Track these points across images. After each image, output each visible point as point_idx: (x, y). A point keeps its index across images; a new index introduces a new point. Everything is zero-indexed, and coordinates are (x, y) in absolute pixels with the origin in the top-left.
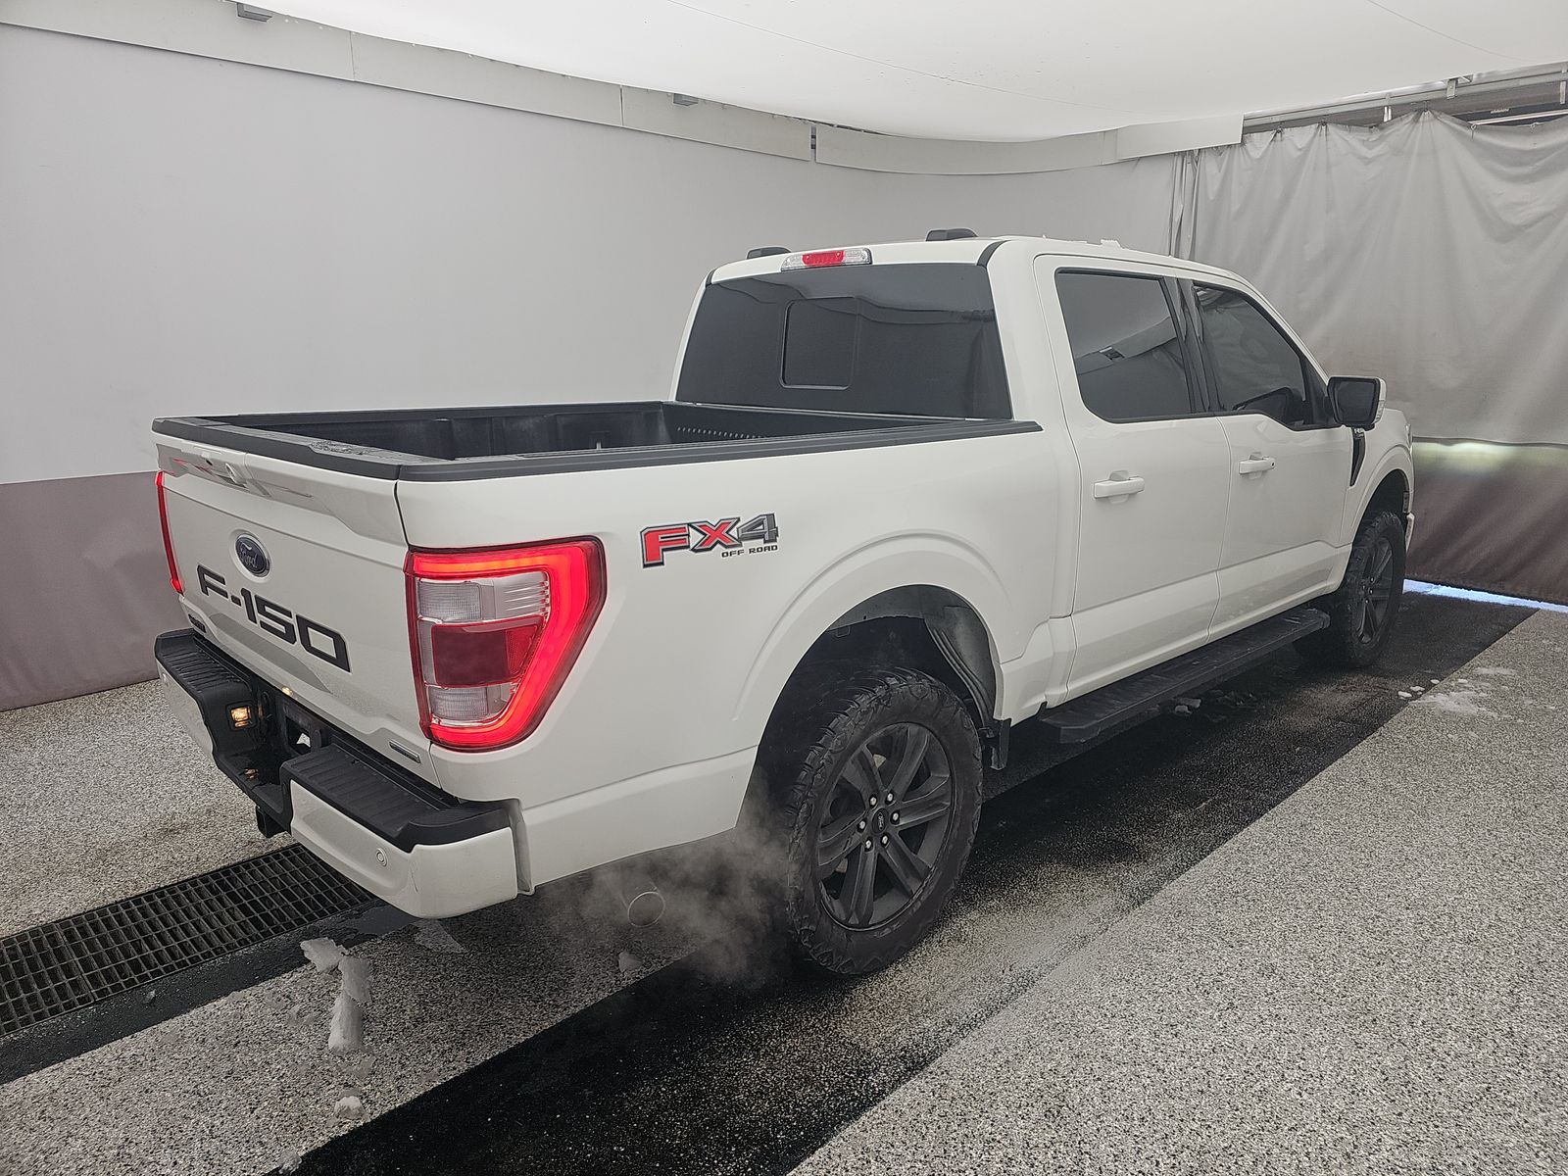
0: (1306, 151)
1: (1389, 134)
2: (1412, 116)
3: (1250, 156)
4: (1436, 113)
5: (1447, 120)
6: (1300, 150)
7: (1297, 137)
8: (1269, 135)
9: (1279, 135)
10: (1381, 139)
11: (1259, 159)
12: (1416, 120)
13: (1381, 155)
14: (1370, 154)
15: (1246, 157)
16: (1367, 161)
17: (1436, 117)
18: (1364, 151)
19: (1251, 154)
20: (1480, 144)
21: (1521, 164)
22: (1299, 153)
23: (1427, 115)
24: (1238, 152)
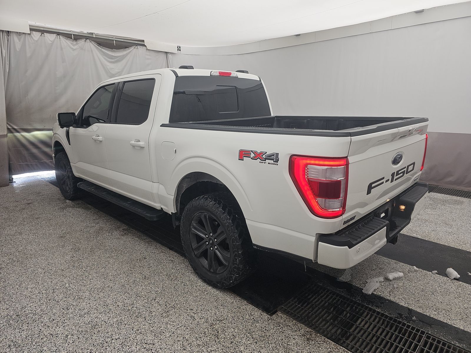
0: (53, 42)
1: (79, 43)
2: (84, 40)
3: (33, 39)
4: (91, 41)
5: (93, 43)
6: (51, 41)
7: (50, 38)
8: (39, 34)
9: (43, 34)
10: (77, 44)
11: (37, 41)
12: (85, 41)
13: (77, 49)
14: (74, 48)
15: (32, 39)
16: (74, 50)
17: (90, 42)
18: (72, 46)
19: (34, 38)
20: (103, 52)
21: (112, 59)
22: (51, 42)
23: (88, 40)
24: (27, 36)
